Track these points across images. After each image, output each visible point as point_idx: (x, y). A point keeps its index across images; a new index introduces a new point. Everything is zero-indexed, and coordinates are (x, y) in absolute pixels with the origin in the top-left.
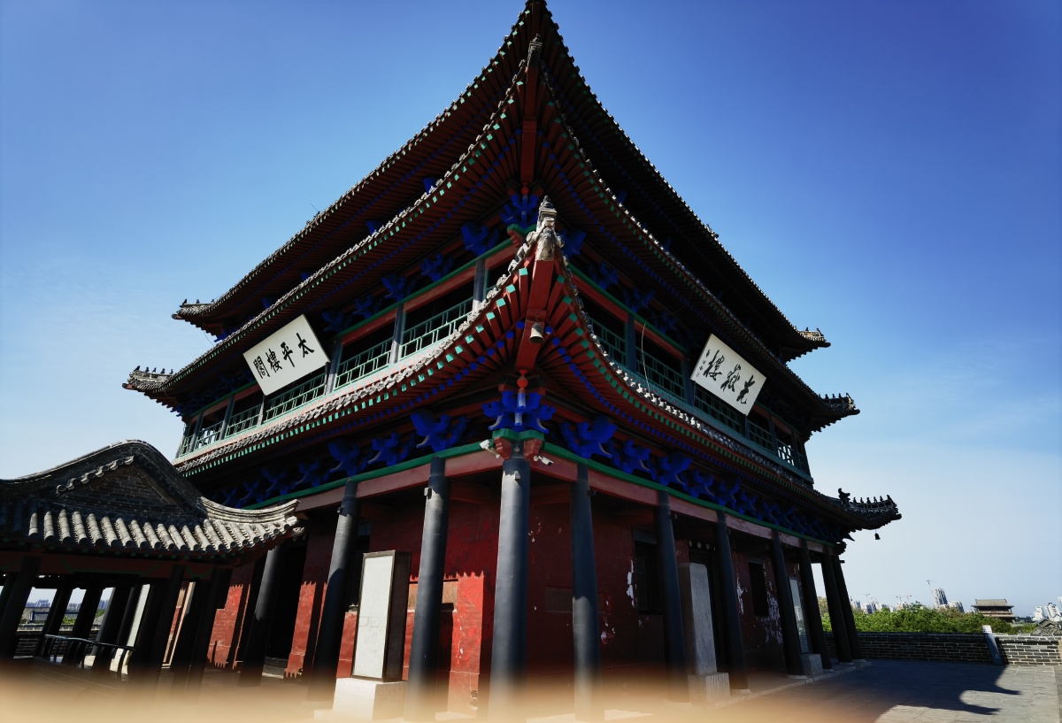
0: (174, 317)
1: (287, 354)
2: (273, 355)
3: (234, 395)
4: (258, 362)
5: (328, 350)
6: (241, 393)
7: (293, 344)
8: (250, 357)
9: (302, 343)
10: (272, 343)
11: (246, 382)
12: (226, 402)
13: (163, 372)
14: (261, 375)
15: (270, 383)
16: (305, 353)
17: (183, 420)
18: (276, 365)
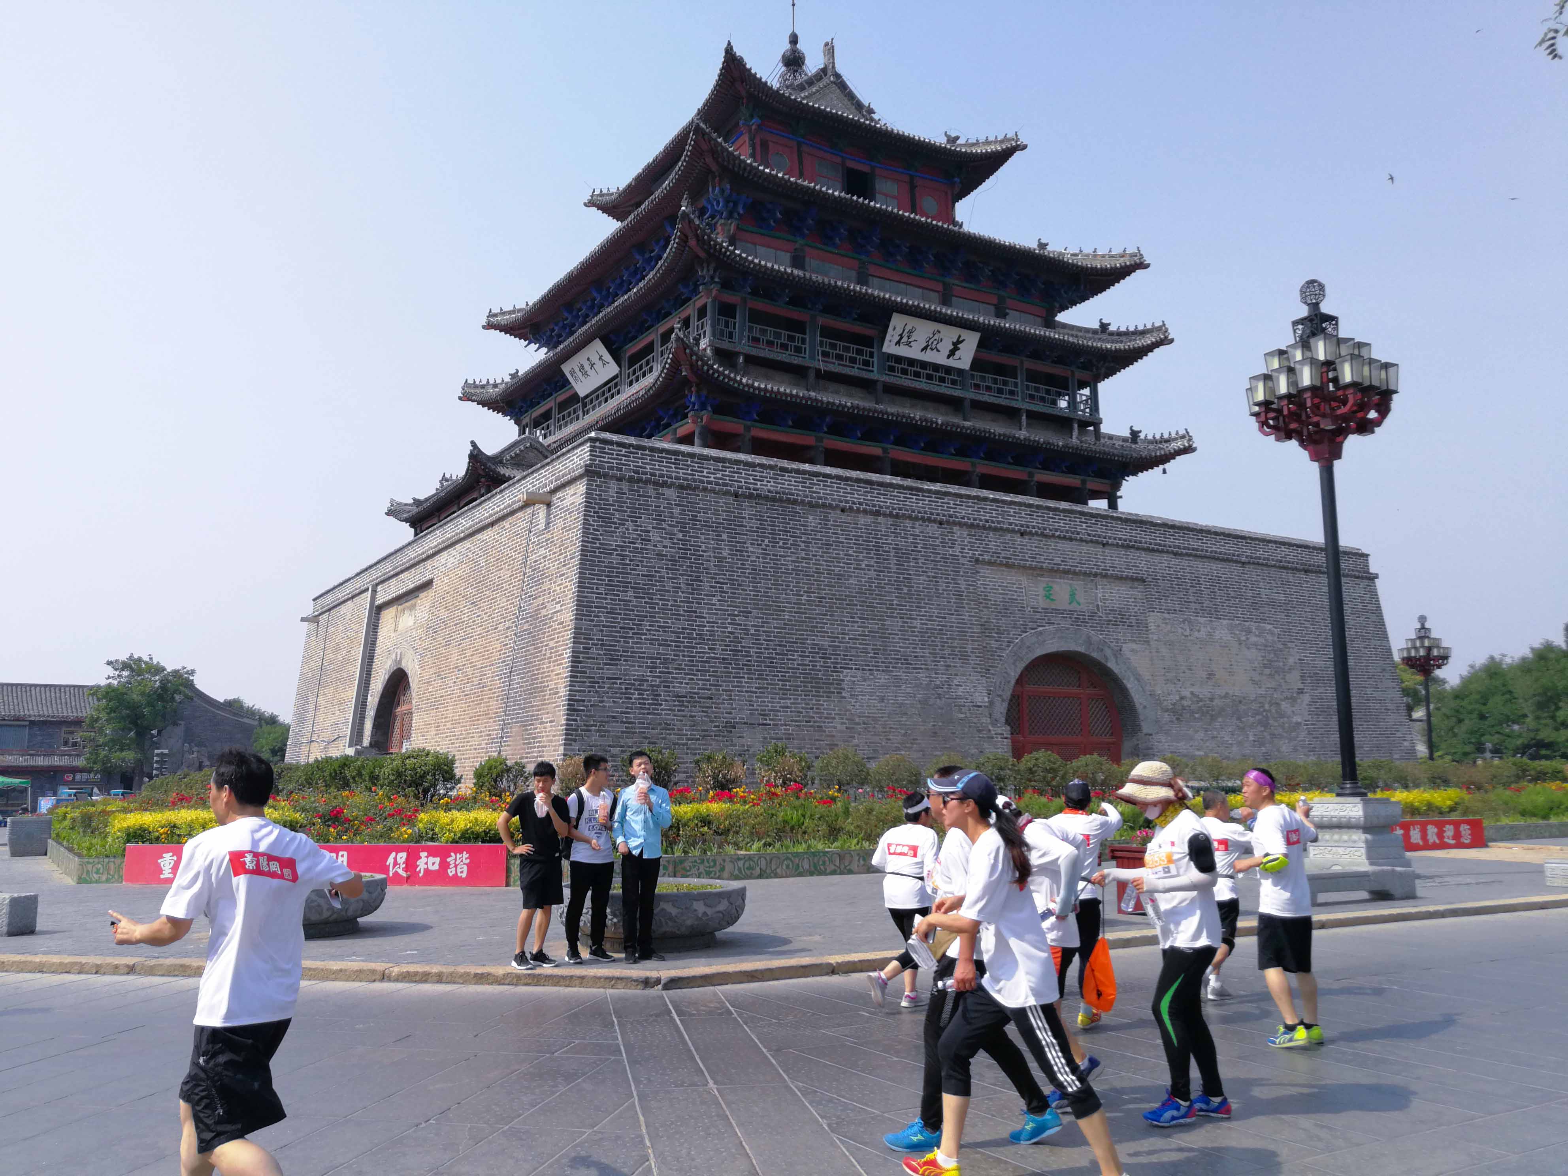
0: (484, 327)
1: (592, 366)
2: (582, 367)
3: (556, 398)
4: (572, 372)
5: (618, 360)
6: (562, 396)
7: (595, 359)
8: (566, 368)
9: (601, 358)
10: (580, 358)
11: (564, 386)
12: (549, 404)
13: (488, 382)
14: (576, 380)
15: (583, 387)
16: (604, 364)
17: (516, 423)
18: (585, 374)
